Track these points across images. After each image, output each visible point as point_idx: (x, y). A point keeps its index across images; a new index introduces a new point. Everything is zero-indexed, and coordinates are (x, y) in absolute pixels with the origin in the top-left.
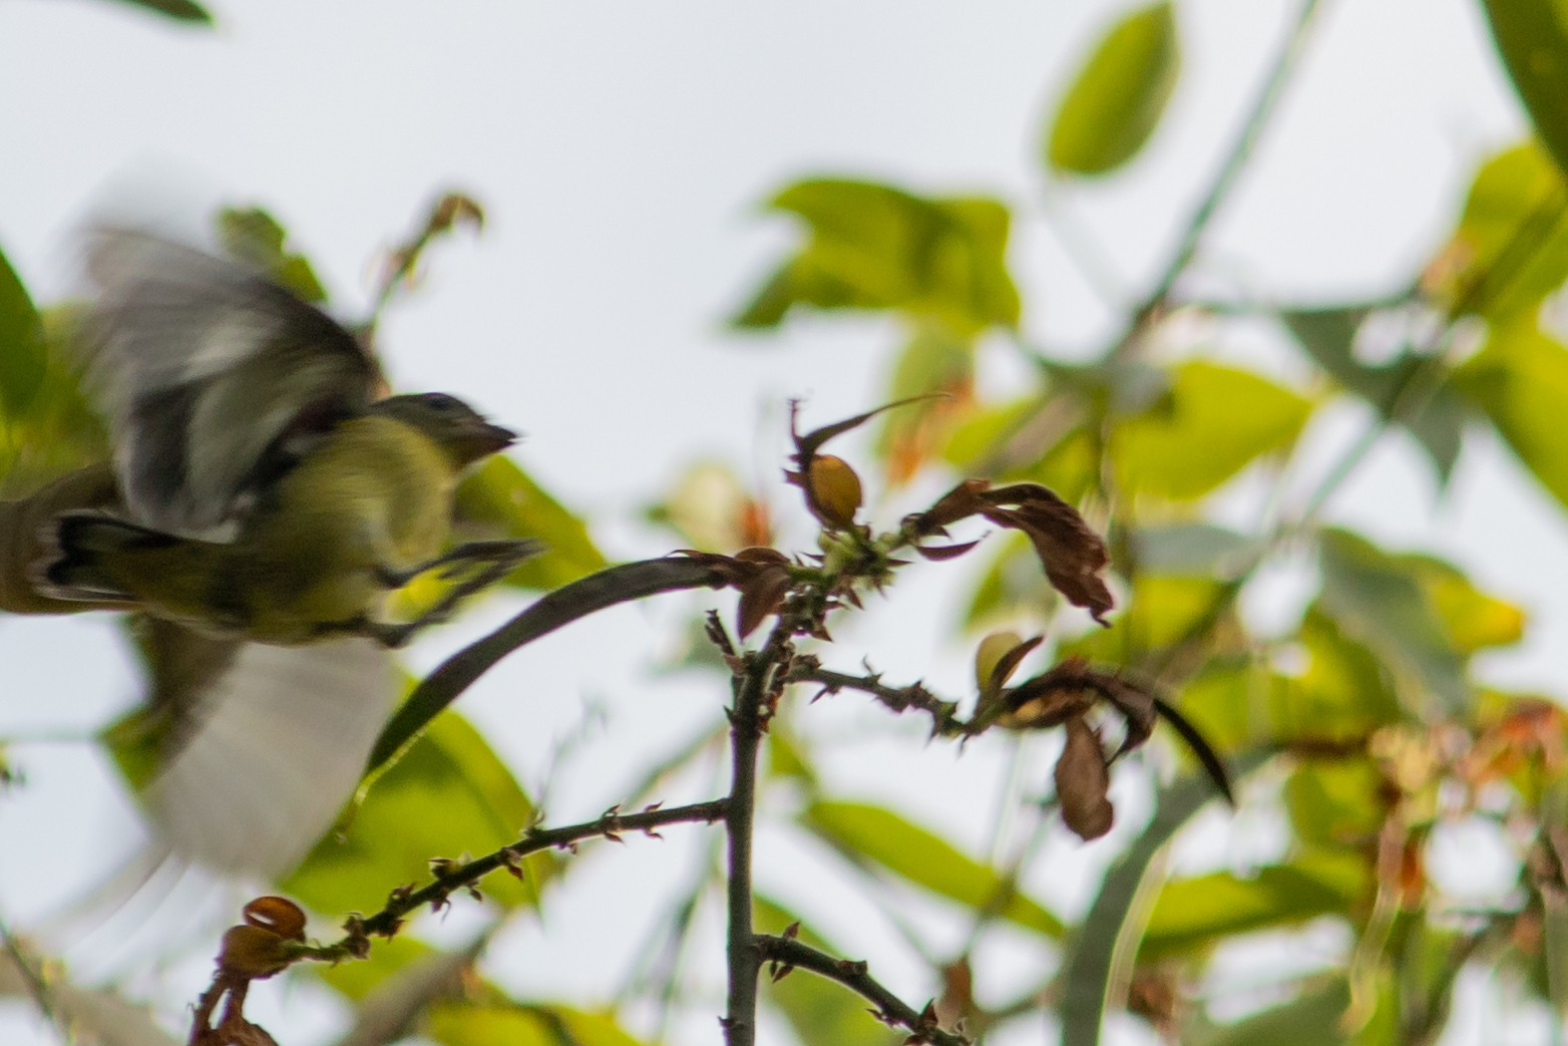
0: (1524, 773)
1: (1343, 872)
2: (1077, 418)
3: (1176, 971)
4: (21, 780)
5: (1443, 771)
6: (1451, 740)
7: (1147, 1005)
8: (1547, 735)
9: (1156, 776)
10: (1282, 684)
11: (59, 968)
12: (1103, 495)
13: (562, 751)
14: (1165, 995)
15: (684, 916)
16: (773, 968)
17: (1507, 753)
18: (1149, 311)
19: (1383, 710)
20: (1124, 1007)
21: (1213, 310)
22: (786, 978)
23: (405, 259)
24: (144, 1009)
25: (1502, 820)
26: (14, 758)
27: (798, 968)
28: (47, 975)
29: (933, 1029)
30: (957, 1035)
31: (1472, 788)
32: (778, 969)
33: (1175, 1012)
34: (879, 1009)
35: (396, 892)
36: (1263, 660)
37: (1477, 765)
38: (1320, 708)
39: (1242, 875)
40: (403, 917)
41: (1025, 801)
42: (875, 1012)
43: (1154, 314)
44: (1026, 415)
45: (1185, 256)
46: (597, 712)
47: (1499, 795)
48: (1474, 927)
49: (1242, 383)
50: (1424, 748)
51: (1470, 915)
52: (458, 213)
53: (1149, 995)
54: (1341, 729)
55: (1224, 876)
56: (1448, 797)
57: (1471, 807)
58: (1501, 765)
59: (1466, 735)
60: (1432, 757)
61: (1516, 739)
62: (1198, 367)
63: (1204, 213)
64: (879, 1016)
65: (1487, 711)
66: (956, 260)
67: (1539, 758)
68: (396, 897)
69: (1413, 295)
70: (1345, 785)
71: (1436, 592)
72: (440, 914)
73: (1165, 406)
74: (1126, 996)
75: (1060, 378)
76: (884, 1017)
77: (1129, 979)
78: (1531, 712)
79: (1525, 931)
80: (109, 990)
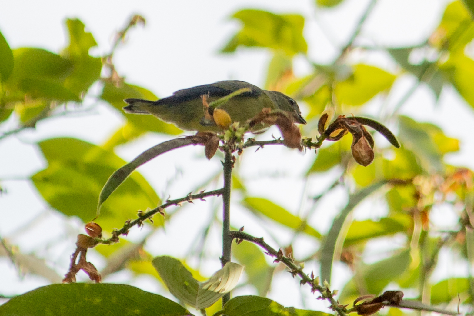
0: (460, 190)
1: (404, 219)
2: (325, 82)
3: (355, 249)
4: (6, 192)
5: (436, 189)
6: (437, 180)
7: (346, 260)
8: (466, 178)
9: (349, 190)
10: (387, 162)
11: (17, 248)
12: (332, 105)
13: (169, 183)
14: (351, 256)
15: (206, 232)
16: (237, 241)
17: (455, 184)
18: (346, 49)
19: (417, 170)
20: (339, 260)
21: (366, 48)
22: (241, 243)
23: (122, 34)
24: (42, 260)
25: (453, 203)
26: (4, 185)
27: (244, 240)
28: (13, 251)
29: (281, 257)
30: (289, 258)
31: (444, 194)
32: (238, 241)
33: (354, 261)
34: (267, 252)
35: (126, 222)
36: (381, 155)
37: (446, 187)
38: (398, 170)
39: (375, 220)
40: (128, 230)
41: (309, 198)
42: (266, 253)
43: (348, 50)
44: (309, 80)
45: (357, 32)
46: (180, 171)
47: (452, 196)
48: (444, 236)
49: (375, 70)
50: (430, 182)
51: (443, 232)
52: (138, 20)
53: (346, 257)
54: (404, 176)
55: (369, 221)
56: (437, 197)
57: (444, 200)
58: (453, 187)
59: (442, 179)
60: (432, 185)
61: (457, 180)
62: (361, 66)
63: (363, 19)
64: (267, 254)
65: (448, 171)
66: (288, 33)
67: (464, 185)
68: (127, 224)
69: (427, 43)
70: (405, 193)
71: (433, 135)
72: (140, 228)
73: (351, 78)
74: (340, 257)
75: (319, 69)
76: (269, 254)
77: (341, 252)
78: (462, 172)
79: (460, 237)
80: (32, 255)
